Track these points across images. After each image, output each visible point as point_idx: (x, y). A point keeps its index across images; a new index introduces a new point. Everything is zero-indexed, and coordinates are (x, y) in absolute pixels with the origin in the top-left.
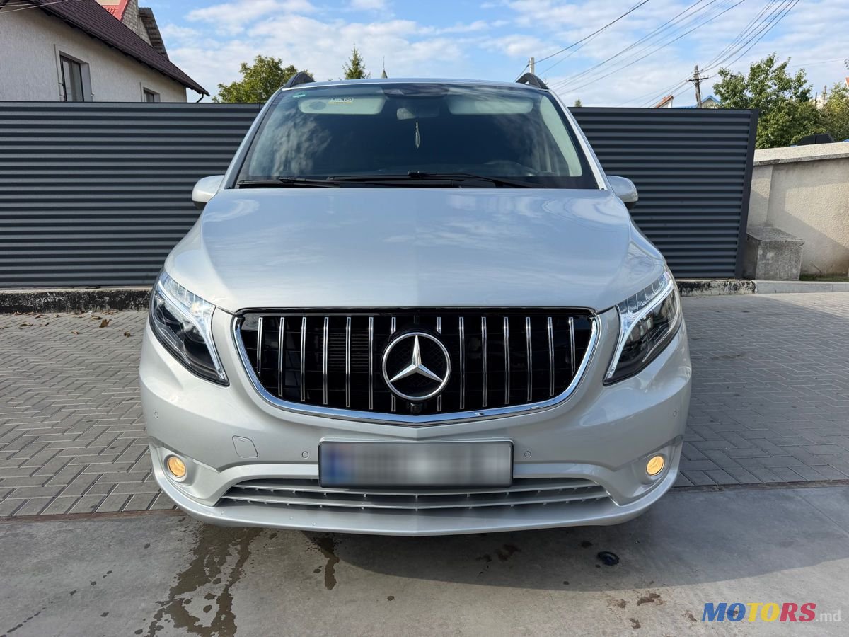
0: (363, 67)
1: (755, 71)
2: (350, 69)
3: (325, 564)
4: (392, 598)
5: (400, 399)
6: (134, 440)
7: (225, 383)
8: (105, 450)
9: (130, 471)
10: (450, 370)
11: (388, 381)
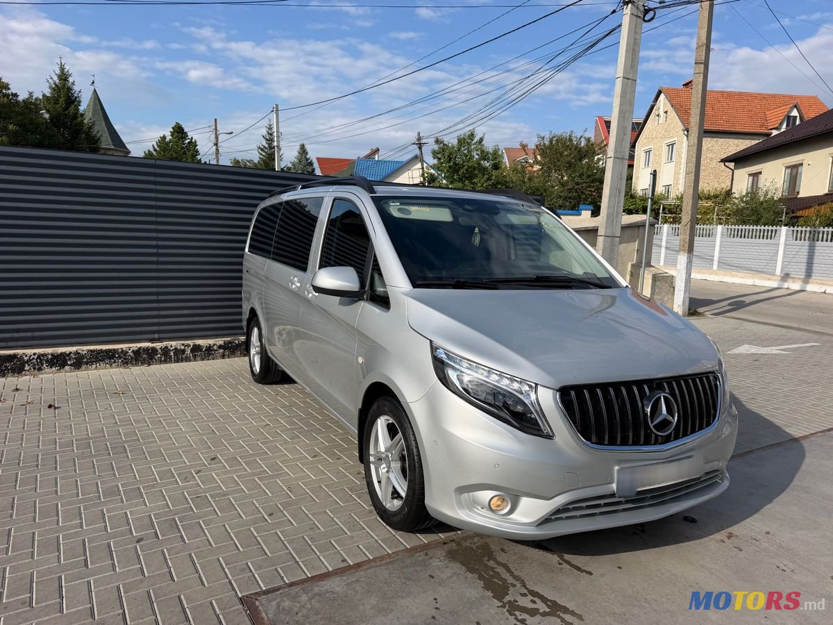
0: (73, 83)
1: (461, 141)
2: (55, 84)
3: (559, 559)
4: (620, 568)
5: (657, 436)
6: (277, 506)
7: (550, 437)
8: (267, 518)
9: (322, 529)
10: (676, 415)
11: (651, 426)
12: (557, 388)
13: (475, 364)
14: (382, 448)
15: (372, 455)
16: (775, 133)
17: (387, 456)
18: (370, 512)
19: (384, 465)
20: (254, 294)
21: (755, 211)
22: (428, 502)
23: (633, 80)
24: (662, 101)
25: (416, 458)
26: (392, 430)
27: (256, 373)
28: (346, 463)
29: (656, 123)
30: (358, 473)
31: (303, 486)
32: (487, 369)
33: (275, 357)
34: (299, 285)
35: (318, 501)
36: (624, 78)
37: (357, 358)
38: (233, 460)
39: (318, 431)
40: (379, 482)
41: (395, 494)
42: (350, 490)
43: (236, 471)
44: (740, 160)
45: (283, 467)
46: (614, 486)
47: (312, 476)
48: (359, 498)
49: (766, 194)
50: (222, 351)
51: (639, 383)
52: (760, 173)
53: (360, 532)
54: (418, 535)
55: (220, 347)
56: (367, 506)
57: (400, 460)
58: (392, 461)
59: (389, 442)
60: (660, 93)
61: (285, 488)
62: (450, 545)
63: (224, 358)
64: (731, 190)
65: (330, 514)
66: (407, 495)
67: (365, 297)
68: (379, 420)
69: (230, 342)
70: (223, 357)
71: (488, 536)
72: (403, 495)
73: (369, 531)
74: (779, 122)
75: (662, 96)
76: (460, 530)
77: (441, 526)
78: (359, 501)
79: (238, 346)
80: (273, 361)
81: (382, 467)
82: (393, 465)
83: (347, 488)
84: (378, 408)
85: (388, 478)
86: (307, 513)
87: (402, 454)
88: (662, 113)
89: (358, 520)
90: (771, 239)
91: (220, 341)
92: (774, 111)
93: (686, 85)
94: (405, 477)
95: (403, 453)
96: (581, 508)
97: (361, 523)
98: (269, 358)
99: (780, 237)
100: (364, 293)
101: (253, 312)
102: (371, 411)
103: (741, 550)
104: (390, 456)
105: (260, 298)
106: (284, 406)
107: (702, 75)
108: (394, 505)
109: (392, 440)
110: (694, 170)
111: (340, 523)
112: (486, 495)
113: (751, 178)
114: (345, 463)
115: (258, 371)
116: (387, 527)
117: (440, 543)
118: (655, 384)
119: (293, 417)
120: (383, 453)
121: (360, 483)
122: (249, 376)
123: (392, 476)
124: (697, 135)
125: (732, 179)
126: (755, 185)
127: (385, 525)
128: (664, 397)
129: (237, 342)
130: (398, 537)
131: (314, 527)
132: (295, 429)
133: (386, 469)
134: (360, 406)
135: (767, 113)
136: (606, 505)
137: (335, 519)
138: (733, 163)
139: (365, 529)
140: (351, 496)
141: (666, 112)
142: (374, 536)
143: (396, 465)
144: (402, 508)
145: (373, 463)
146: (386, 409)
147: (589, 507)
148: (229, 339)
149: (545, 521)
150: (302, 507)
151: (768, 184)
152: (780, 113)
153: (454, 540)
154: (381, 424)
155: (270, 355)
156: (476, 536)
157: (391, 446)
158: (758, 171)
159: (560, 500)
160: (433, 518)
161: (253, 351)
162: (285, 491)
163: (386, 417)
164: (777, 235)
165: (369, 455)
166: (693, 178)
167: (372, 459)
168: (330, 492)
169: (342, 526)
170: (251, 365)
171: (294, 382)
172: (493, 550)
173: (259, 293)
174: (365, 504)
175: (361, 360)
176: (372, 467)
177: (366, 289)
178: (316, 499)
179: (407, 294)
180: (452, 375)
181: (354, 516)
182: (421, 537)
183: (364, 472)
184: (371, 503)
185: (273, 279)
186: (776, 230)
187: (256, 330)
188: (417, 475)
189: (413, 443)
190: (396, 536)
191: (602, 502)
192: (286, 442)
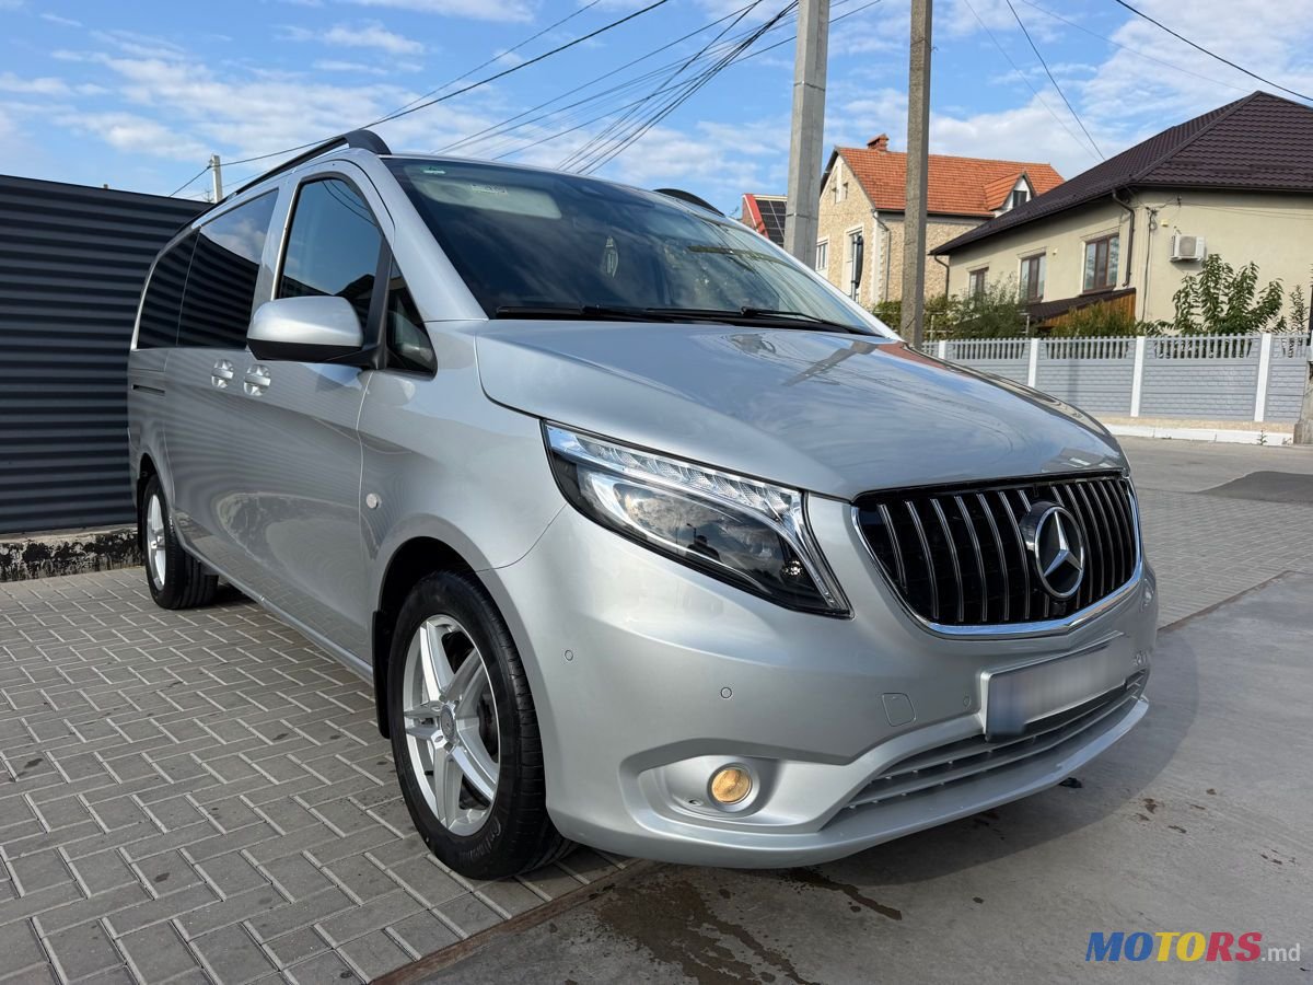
3: (848, 898)
4: (978, 900)
5: (1053, 599)
6: (180, 855)
7: (842, 614)
8: (150, 888)
9: (292, 900)
10: (1082, 550)
11: (1043, 575)
12: (851, 497)
13: (655, 457)
14: (434, 694)
15: (407, 714)
16: (998, 214)
17: (447, 710)
18: (412, 844)
19: (439, 733)
20: (148, 424)
21: (987, 320)
22: (555, 803)
23: (820, 89)
24: (840, 169)
25: (519, 700)
26: (455, 649)
27: (160, 588)
28: (353, 743)
29: (832, 203)
30: (381, 763)
31: (248, 802)
32: (686, 465)
33: (196, 549)
34: (230, 375)
35: (283, 833)
36: (806, 84)
37: (364, 498)
38: (83, 763)
39: (290, 688)
40: (429, 774)
41: (470, 796)
42: (363, 800)
43: (86, 785)
44: (956, 250)
45: (205, 765)
46: (982, 718)
47: (272, 779)
48: (383, 815)
49: (1003, 295)
50: (92, 555)
51: (1010, 484)
52: (987, 269)
53: (386, 895)
54: (528, 884)
55: (89, 547)
56: (402, 830)
57: (478, 715)
58: (458, 718)
59: (448, 677)
60: (835, 155)
61: (204, 811)
62: (605, 898)
63: (98, 570)
64: (946, 296)
65: (313, 859)
66: (500, 795)
67: (376, 360)
68: (422, 630)
69: (110, 538)
70: (97, 567)
71: (687, 867)
72: (490, 793)
73: (409, 889)
74: (1004, 199)
75: (839, 161)
76: (622, 858)
77: (583, 854)
78: (382, 821)
79: (128, 543)
80: (193, 558)
81: (434, 737)
82: (461, 726)
83: (355, 796)
84: (420, 599)
85: (452, 760)
86: (256, 863)
87: (483, 702)
88: (840, 187)
89: (383, 867)
90: (1017, 357)
91: (89, 537)
92: (995, 184)
93: (872, 144)
94: (492, 752)
95: (485, 697)
96: (908, 777)
97: (390, 873)
98: (184, 553)
99: (1029, 354)
100: (372, 352)
101: (147, 463)
102: (403, 611)
103: (1184, 831)
104: (452, 707)
105: (159, 435)
106: (216, 646)
107: (921, 87)
108: (464, 822)
109: (455, 669)
110: (917, 238)
111: (337, 880)
112: (700, 768)
113: (974, 277)
114: (349, 745)
115: (163, 583)
116: (455, 875)
117: (583, 897)
118: (1040, 487)
119: (236, 664)
120: (435, 704)
121: (385, 782)
122: (147, 597)
123: (459, 754)
124: (918, 182)
125: (948, 281)
126: (980, 285)
127: (447, 869)
128: (1060, 514)
129: (124, 536)
130: (483, 896)
131: (270, 897)
132: (238, 687)
133: (444, 742)
134: (376, 608)
135: (986, 187)
136: (959, 764)
137: (325, 870)
138: (947, 257)
139: (399, 886)
140: (364, 813)
141: (846, 185)
142: (424, 901)
143: (467, 728)
144: (489, 824)
145: (412, 732)
146: (438, 598)
147: (925, 773)
148: (108, 532)
149: (840, 816)
150: (245, 852)
151: (1004, 281)
152: (1005, 186)
153: (611, 887)
154: (428, 641)
155: (184, 545)
156: (660, 870)
157: (456, 683)
158: (984, 267)
159: (871, 763)
160: (564, 838)
161: (152, 545)
162: (203, 817)
163: (444, 620)
164: (1025, 352)
165: (402, 715)
166: (916, 250)
167: (409, 723)
168: (313, 811)
169: (343, 886)
170: (151, 575)
171: (247, 600)
172: (703, 898)
173: (156, 424)
174: (398, 828)
175: (372, 500)
176: (412, 742)
177: (379, 342)
178: (279, 829)
179: (475, 332)
180: (602, 490)
181: (372, 858)
182: (536, 889)
183: (392, 759)
184: (412, 824)
185: (183, 381)
186: (1023, 345)
187: (155, 500)
188: (524, 741)
189: (511, 666)
190: (478, 893)
191: (949, 759)
192: (215, 713)
